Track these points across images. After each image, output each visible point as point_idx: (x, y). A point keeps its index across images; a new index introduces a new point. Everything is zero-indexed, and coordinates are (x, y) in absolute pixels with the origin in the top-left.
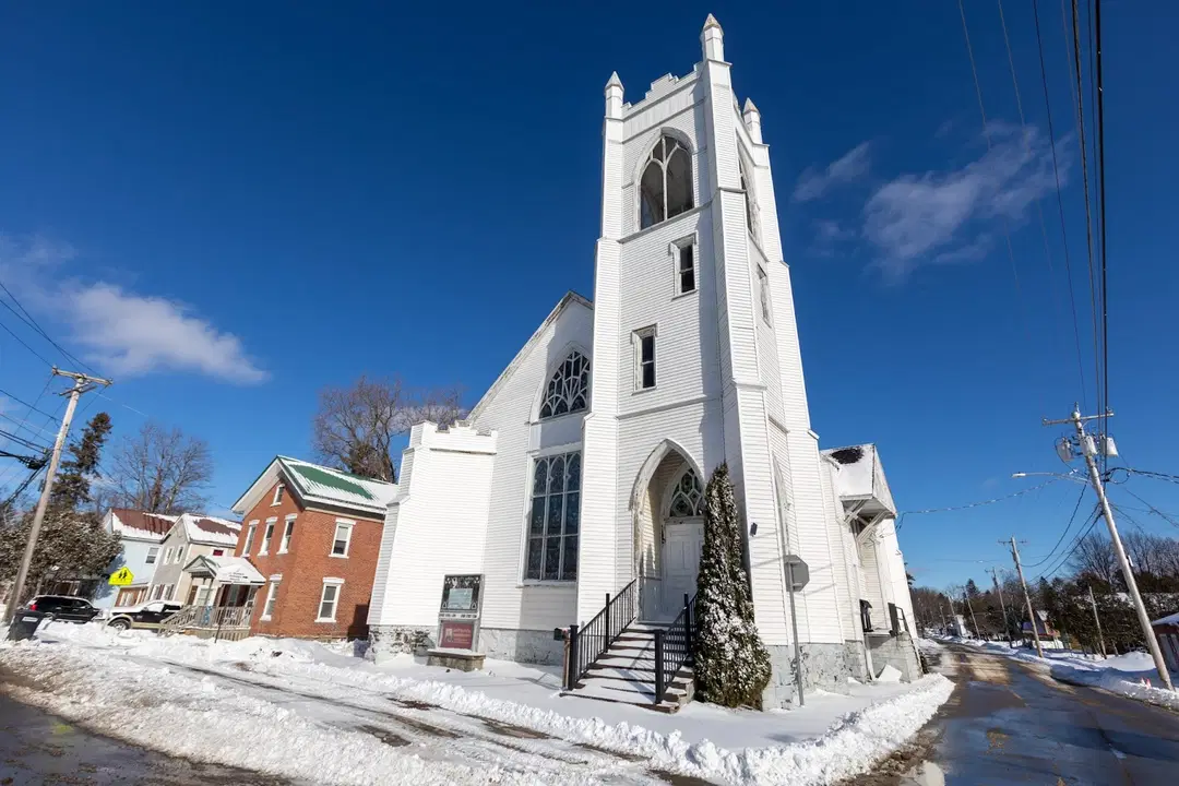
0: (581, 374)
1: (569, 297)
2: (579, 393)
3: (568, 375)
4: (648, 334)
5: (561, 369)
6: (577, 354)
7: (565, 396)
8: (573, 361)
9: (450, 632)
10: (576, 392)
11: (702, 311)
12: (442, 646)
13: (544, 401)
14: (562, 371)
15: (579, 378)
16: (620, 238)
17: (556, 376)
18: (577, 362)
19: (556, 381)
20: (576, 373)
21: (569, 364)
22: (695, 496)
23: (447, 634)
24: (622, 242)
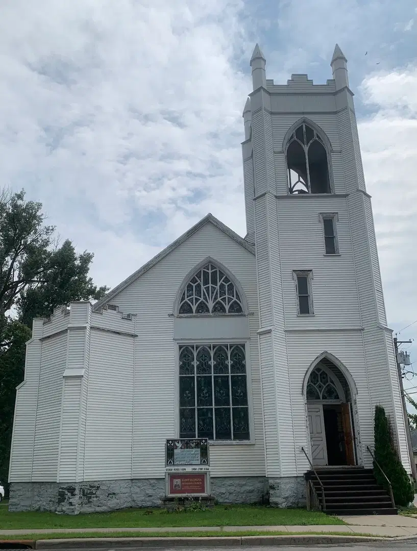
0: (219, 285)
2: (219, 299)
3: (206, 282)
4: (304, 275)
5: (198, 276)
7: (205, 299)
8: (210, 272)
9: (177, 481)
10: (216, 298)
12: (171, 493)
13: (183, 299)
14: (200, 277)
15: (218, 287)
17: (194, 281)
18: (214, 274)
19: (194, 285)
21: (206, 273)
22: (320, 387)
23: (175, 483)
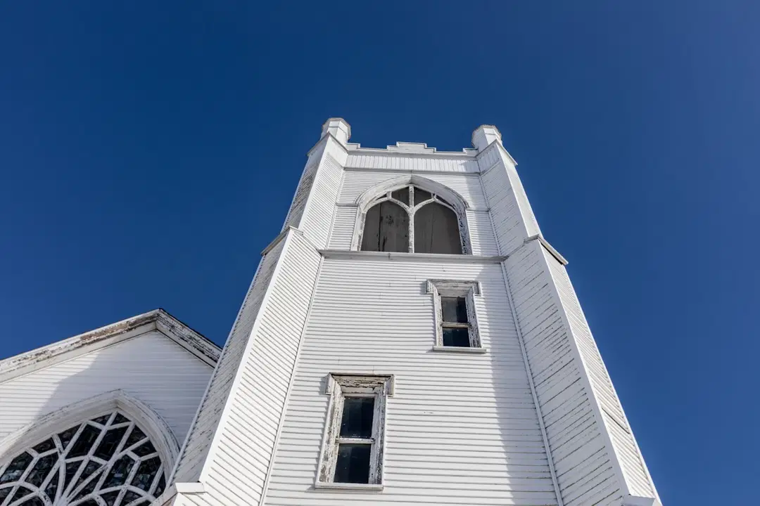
0: (117, 456)
1: (152, 319)
2: (96, 494)
4: (365, 392)
5: (65, 437)
6: (120, 418)
7: (51, 494)
8: (105, 429)
10: (85, 491)
11: (502, 386)
14: (67, 440)
15: (109, 464)
16: (321, 248)
17: (45, 446)
18: (113, 434)
19: (37, 456)
20: (105, 451)
21: (90, 432)
24: (325, 254)
